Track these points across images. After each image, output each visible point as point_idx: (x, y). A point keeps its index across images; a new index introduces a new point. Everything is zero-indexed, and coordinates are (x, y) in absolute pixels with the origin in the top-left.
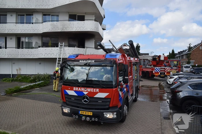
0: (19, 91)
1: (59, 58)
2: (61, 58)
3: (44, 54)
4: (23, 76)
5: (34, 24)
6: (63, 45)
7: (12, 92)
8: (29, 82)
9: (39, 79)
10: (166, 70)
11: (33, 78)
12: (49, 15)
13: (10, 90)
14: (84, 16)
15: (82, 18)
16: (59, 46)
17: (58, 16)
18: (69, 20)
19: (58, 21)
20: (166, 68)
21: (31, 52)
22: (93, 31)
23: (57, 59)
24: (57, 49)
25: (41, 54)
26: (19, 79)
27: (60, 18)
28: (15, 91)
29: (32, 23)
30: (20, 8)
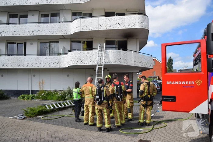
1: (99, 65)
2: (102, 65)
3: (77, 61)
4: (47, 92)
5: (61, 24)
6: (104, 47)
8: (55, 100)
11: (61, 93)
12: (80, 13)
14: (125, 13)
16: (99, 49)
17: (91, 14)
21: (58, 60)
23: (97, 66)
24: (96, 53)
25: (72, 60)
26: (42, 96)
29: (60, 22)
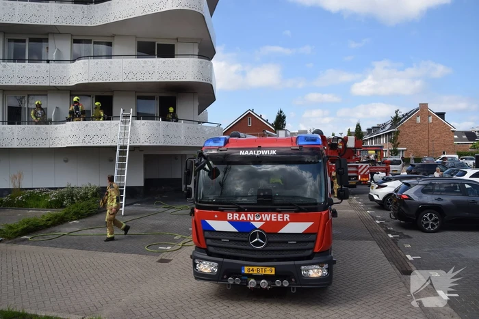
0: (33, 229)
1: (121, 147)
2: (126, 147)
3: (82, 138)
4: (27, 193)
5: (52, 64)
6: (131, 116)
7: (16, 232)
8: (44, 207)
9: (72, 199)
10: (359, 171)
11: (54, 196)
12: (89, 41)
13: (11, 228)
14: (174, 45)
15: (167, 51)
16: (121, 118)
17: (110, 44)
18: (138, 56)
19: (109, 56)
20: (360, 165)
21: (47, 133)
22: (201, 81)
23: (118, 149)
24: (117, 125)
25: (75, 137)
26: (18, 201)
27: (116, 49)
28: (23, 230)
29: (48, 61)
30: (15, 21)
